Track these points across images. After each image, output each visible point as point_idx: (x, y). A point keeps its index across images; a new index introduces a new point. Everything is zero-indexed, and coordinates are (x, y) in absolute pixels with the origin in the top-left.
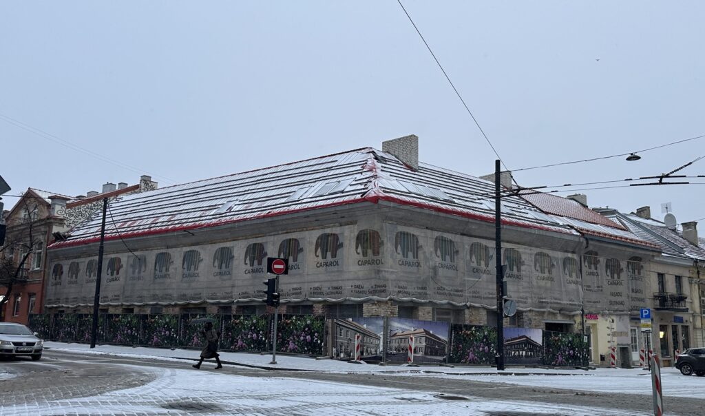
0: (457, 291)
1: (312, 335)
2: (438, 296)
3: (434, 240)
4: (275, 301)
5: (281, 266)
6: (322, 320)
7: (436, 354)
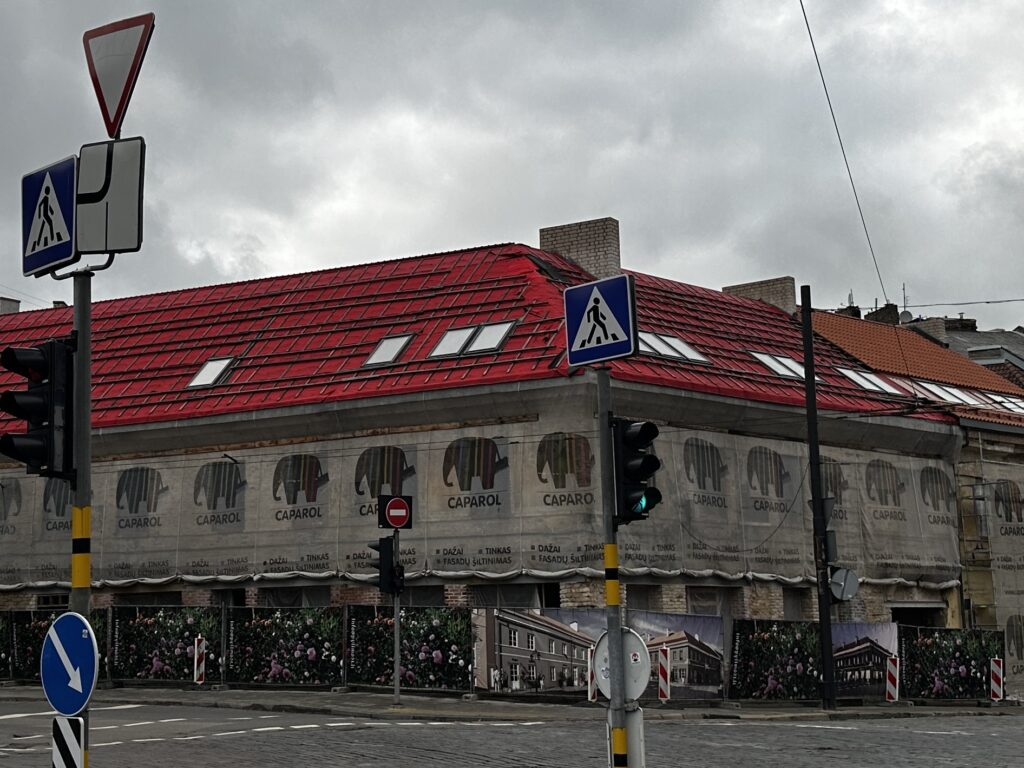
0: (728, 549)
1: (445, 649)
2: (696, 562)
3: (683, 447)
4: (398, 582)
5: (402, 512)
6: (466, 617)
7: (707, 682)
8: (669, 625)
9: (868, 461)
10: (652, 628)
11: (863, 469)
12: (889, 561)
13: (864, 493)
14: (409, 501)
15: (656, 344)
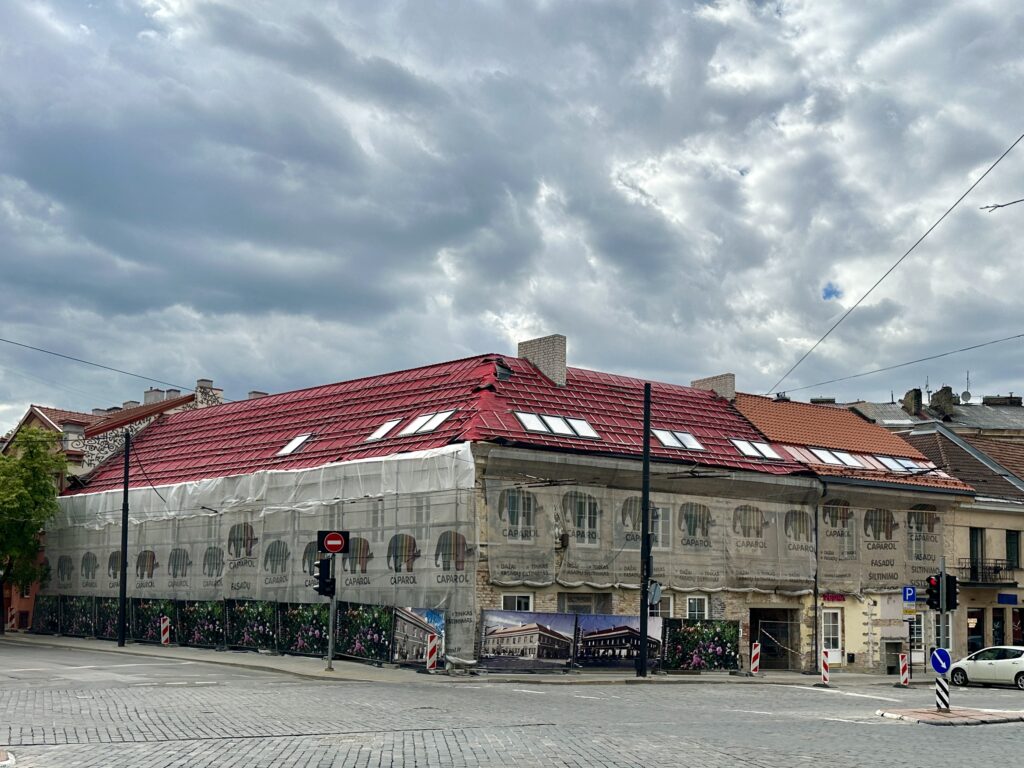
0: (600, 567)
2: (568, 576)
4: (328, 589)
5: (338, 542)
6: (390, 613)
7: (556, 657)
8: (523, 619)
9: (736, 506)
10: (506, 621)
11: (731, 514)
12: (745, 576)
13: (730, 530)
14: (345, 535)
15: (558, 426)
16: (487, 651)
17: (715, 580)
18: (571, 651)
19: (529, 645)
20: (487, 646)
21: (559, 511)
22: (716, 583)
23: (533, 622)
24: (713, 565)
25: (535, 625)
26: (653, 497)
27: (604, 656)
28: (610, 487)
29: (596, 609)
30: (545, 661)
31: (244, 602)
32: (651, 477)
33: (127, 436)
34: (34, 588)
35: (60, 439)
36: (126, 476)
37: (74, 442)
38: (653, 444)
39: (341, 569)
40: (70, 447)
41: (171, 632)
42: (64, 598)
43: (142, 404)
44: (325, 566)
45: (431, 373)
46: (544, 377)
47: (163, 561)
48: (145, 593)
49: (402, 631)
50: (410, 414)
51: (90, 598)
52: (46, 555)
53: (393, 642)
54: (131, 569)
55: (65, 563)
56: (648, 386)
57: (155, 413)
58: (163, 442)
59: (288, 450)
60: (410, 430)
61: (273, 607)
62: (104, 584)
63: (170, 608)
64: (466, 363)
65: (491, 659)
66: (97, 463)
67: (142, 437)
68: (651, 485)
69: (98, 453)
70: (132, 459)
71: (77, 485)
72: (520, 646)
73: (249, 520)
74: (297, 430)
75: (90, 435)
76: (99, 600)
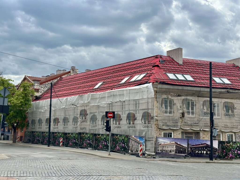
0: (196, 123)
4: (109, 130)
5: (112, 115)
6: (128, 137)
7: (181, 153)
8: (170, 140)
14: (114, 113)
15: (180, 77)
16: (158, 150)
17: (237, 128)
18: (187, 151)
19: (172, 149)
20: (158, 149)
21: (181, 105)
22: (237, 129)
23: (173, 141)
24: (236, 123)
25: (174, 142)
26: (213, 100)
27: (198, 153)
28: (198, 96)
29: (195, 137)
30: (178, 154)
31: (84, 133)
32: (212, 93)
33: (51, 84)
34: (25, 129)
35: (33, 85)
36: (51, 96)
37: (37, 86)
38: (213, 82)
39: (113, 124)
40: (36, 87)
41: (63, 143)
42: (33, 132)
43: (55, 74)
44: (108, 122)
45: (139, 62)
46: (175, 61)
47: (61, 121)
48: (56, 131)
49: (132, 144)
50: (133, 75)
51: (40, 132)
52: (28, 119)
53: (129, 147)
54: (52, 123)
55: (33, 122)
56: (211, 63)
57: (59, 77)
58: (61, 85)
59: (97, 87)
60: (133, 80)
61: (92, 135)
62: (44, 128)
63: (63, 135)
64: (150, 58)
65: (160, 153)
66: (43, 92)
67: (55, 84)
68: (213, 96)
69: (43, 89)
70: (53, 90)
71: (37, 98)
72: (169, 149)
73: (86, 108)
74: (99, 80)
75: (41, 84)
76: (43, 132)
